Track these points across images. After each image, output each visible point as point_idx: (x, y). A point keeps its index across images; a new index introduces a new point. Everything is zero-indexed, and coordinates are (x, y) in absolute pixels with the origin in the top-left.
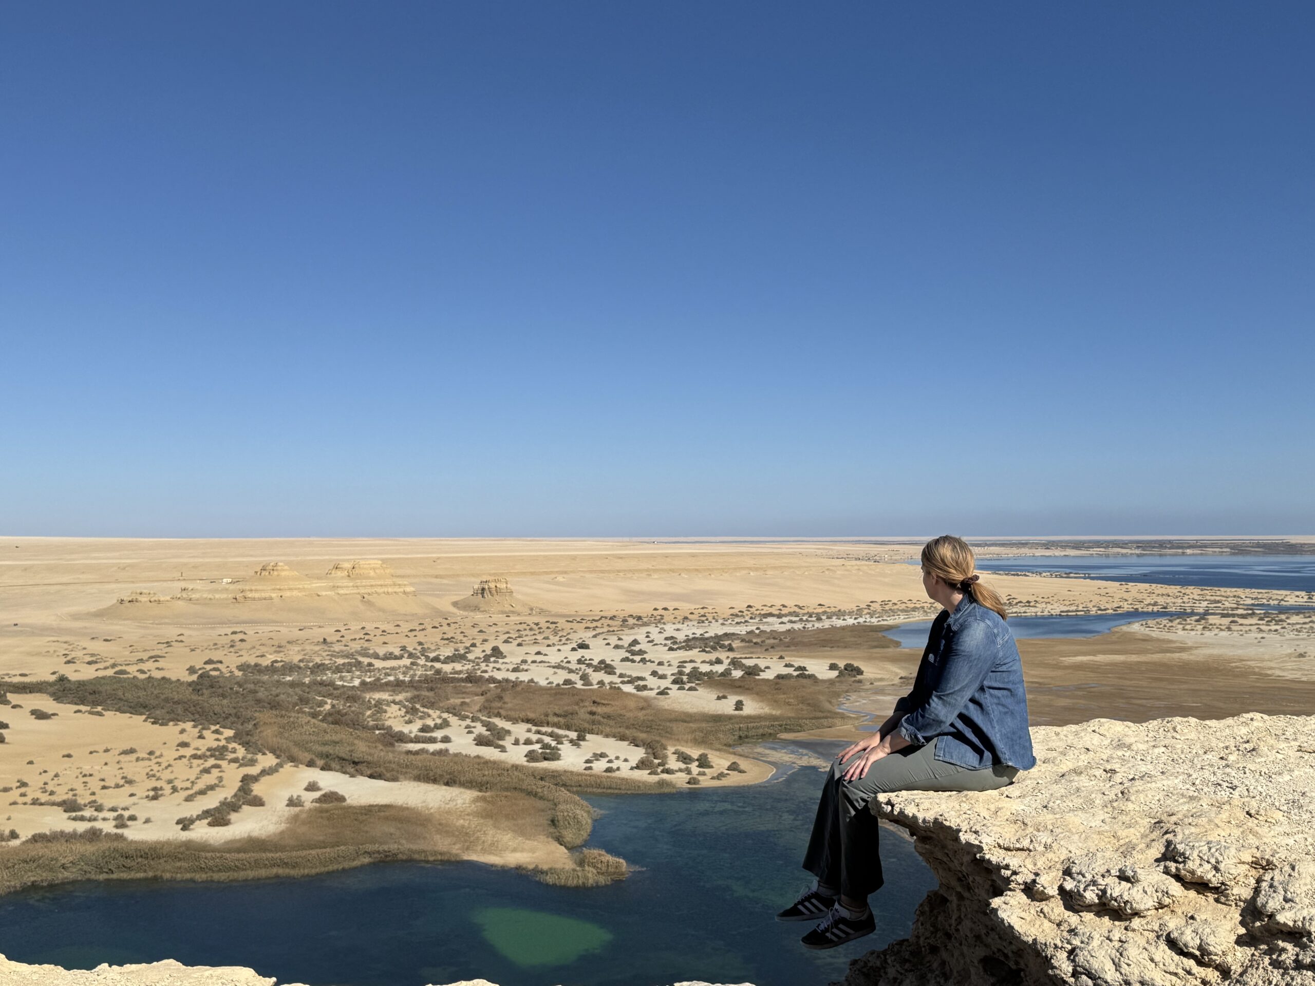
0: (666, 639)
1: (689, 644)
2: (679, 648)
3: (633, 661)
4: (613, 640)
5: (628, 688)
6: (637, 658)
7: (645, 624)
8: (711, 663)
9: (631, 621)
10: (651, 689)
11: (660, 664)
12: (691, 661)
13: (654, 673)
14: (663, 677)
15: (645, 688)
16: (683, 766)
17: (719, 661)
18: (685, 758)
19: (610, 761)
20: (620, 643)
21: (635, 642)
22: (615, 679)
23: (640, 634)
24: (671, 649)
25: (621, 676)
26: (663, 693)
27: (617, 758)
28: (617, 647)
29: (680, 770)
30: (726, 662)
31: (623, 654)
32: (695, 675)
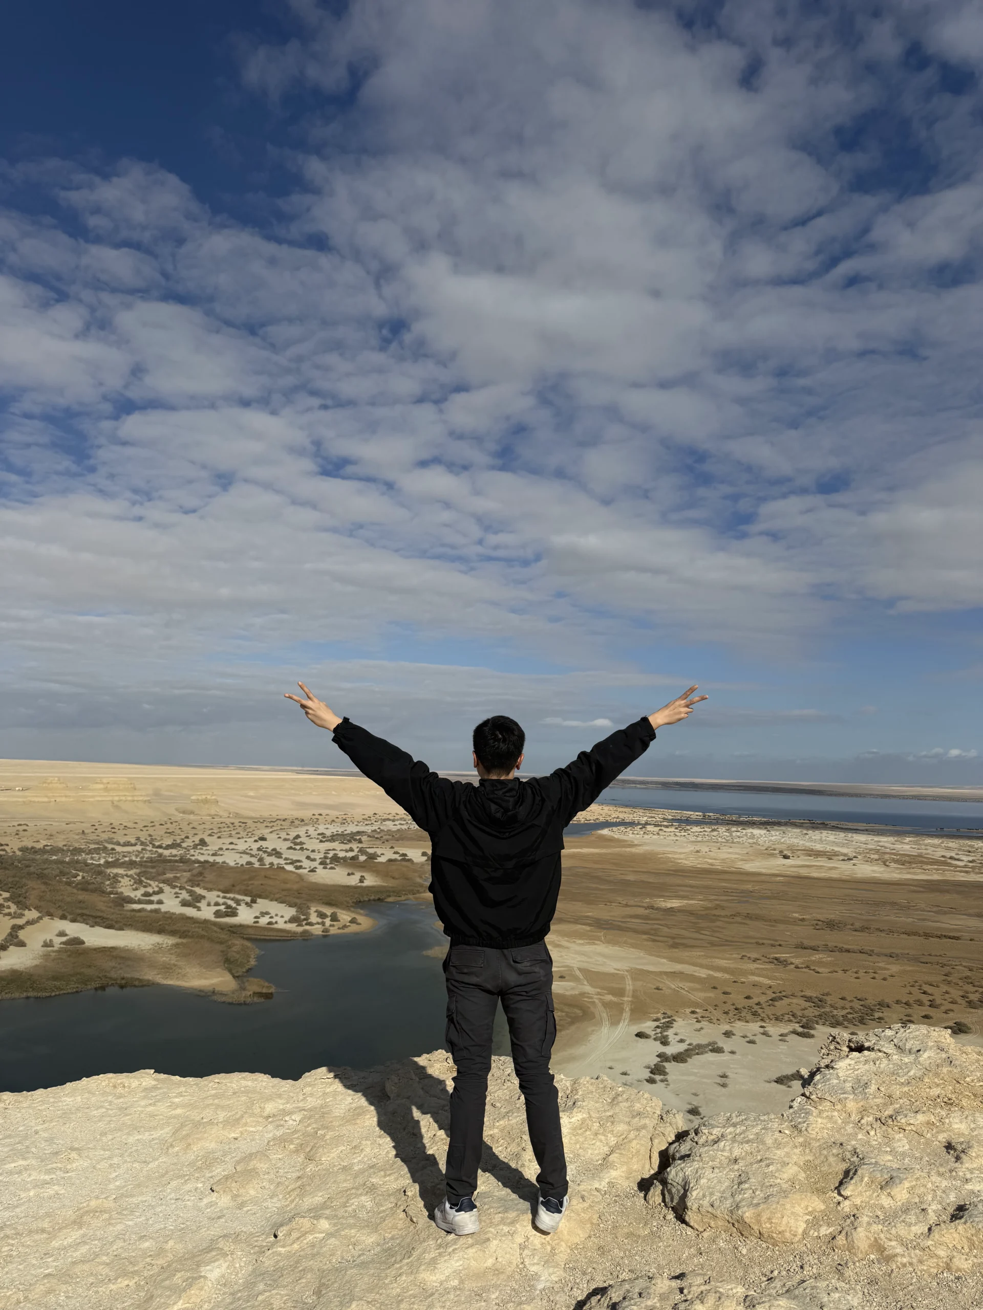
0: (319, 834)
1: (333, 838)
2: (327, 841)
3: (295, 849)
4: (283, 835)
5: (290, 868)
6: (298, 847)
7: (306, 825)
8: (347, 851)
9: (297, 822)
10: (305, 868)
11: (313, 851)
12: (334, 850)
13: (308, 858)
14: (314, 860)
15: (301, 867)
16: (320, 920)
17: (351, 850)
18: (322, 915)
19: (271, 917)
20: (288, 837)
21: (298, 837)
22: (282, 861)
23: (301, 831)
24: (321, 841)
25: (286, 859)
26: (313, 871)
27: (277, 915)
28: (285, 840)
29: (318, 923)
30: (356, 850)
31: (289, 844)
32: (335, 859)
